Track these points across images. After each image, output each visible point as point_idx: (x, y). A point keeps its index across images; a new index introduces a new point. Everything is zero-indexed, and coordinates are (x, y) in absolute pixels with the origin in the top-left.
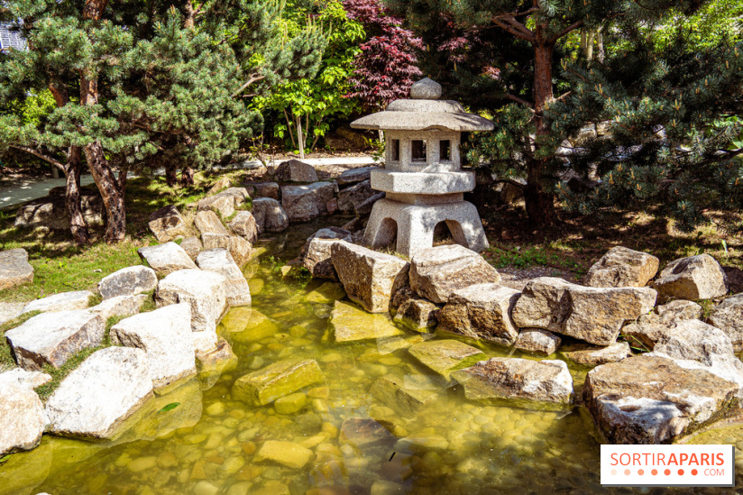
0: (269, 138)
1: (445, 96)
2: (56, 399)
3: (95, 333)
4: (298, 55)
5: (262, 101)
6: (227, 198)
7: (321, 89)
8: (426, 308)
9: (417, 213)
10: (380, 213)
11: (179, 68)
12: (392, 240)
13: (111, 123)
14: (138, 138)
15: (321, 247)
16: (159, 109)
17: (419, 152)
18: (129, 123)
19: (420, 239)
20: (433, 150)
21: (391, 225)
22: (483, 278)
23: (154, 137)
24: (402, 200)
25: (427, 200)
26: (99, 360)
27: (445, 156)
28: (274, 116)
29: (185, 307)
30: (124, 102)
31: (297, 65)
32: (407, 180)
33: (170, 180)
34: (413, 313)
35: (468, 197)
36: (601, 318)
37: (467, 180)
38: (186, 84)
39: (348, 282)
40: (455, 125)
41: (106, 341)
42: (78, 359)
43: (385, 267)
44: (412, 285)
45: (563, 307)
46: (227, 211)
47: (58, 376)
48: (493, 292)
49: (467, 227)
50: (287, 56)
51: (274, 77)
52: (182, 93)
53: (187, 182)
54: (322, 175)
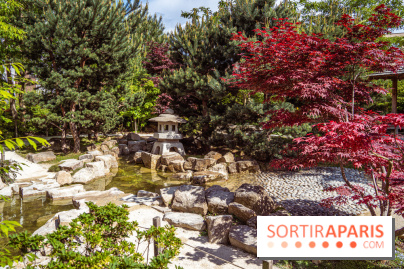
0: (125, 125)
1: (175, 113)
2: (74, 176)
3: (82, 165)
4: (136, 99)
5: (123, 113)
6: (111, 143)
7: (144, 110)
8: (164, 166)
9: (165, 145)
10: (156, 145)
11: (101, 103)
12: (159, 151)
13: (83, 117)
14: (88, 121)
15: (138, 154)
16: (96, 114)
17: (167, 129)
18: (87, 117)
19: (166, 151)
20: (170, 127)
21: (159, 148)
22: (178, 159)
23: (93, 121)
24: (162, 141)
25: (168, 141)
26: (83, 170)
27: (174, 129)
28: (127, 118)
29: (102, 162)
30: (86, 111)
31: (135, 102)
32: (163, 136)
33: (89, 138)
34: (161, 168)
35: (180, 141)
36: (202, 165)
37: (179, 136)
38: (103, 107)
39: (145, 162)
40: (175, 121)
41: (84, 167)
42: (78, 170)
43: (155, 158)
44: (162, 161)
45: (194, 163)
46: (111, 146)
47: (74, 172)
48: (180, 162)
49: (180, 149)
50: (132, 99)
51: (128, 105)
52: (102, 110)
53: (95, 139)
54: (142, 139)
